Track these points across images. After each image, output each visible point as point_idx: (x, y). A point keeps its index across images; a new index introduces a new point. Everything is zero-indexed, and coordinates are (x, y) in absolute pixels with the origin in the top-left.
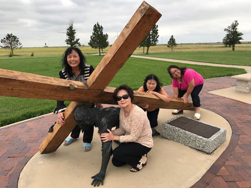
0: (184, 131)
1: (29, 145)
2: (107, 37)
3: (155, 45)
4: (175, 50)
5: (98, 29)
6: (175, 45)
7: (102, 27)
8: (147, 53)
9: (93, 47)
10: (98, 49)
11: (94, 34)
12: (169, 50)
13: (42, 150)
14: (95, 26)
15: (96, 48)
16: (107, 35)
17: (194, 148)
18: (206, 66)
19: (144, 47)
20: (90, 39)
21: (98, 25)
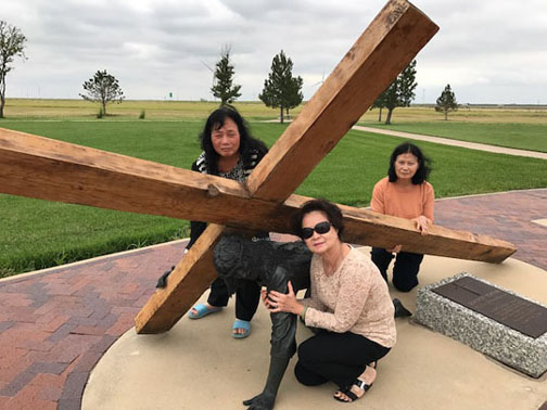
0: (471, 312)
1: (116, 310)
2: (301, 84)
3: (407, 104)
4: (454, 117)
5: (281, 65)
6: (454, 106)
7: (290, 62)
8: (388, 123)
9: (268, 105)
10: (279, 110)
11: (273, 76)
12: (440, 117)
13: (140, 326)
14: (276, 59)
15: (274, 106)
16: (301, 80)
17: (495, 358)
18: (528, 159)
19: (382, 107)
20: (263, 87)
21: (283, 58)
